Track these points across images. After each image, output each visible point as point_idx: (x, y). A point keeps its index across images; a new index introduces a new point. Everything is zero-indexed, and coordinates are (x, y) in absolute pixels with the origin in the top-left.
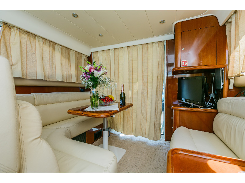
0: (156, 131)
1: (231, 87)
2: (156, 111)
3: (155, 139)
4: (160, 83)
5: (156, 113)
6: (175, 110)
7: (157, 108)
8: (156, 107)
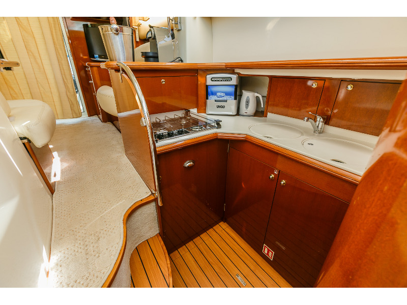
0: (72, 106)
1: (138, 40)
2: (64, 78)
3: (75, 116)
4: (55, 29)
5: (65, 80)
6: (92, 67)
7: (64, 73)
8: (62, 71)
